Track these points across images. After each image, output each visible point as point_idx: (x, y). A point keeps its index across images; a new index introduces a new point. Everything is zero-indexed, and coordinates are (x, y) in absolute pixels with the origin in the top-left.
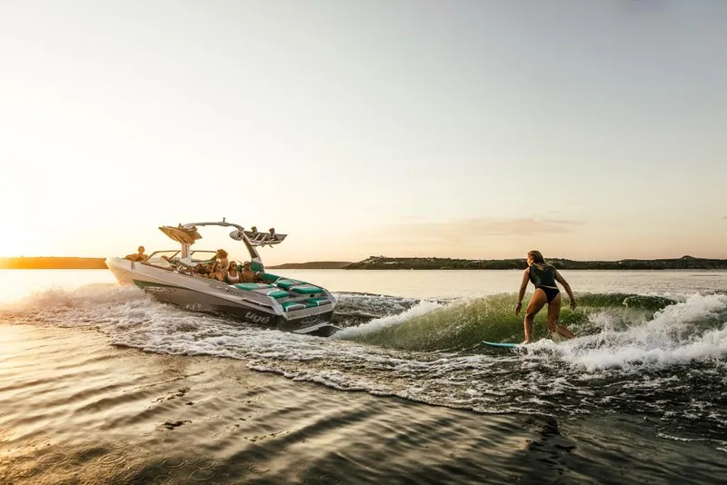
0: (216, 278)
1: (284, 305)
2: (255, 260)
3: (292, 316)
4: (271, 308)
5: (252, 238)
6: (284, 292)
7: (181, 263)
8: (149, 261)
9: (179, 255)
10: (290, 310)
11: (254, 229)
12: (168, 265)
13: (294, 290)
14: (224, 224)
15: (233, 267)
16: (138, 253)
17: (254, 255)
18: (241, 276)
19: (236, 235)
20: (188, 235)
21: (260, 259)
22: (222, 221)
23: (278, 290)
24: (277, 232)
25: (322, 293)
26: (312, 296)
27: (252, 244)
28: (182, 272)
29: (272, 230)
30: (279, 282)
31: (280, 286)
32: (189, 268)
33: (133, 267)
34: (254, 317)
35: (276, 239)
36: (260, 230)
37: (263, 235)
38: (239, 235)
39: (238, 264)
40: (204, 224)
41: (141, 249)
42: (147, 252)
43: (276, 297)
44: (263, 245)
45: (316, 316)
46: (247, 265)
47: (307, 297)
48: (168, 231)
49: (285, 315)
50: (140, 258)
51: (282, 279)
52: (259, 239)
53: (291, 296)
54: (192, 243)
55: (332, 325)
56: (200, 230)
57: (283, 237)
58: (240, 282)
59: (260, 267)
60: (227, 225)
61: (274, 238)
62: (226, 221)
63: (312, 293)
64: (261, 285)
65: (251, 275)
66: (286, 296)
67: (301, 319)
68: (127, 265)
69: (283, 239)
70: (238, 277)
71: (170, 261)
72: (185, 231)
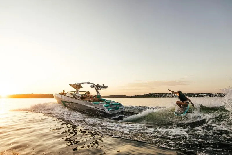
0: (86, 100)
1: (108, 109)
2: (98, 94)
3: (111, 113)
4: (104, 110)
5: (97, 87)
6: (108, 105)
7: (76, 96)
8: (66, 95)
9: (75, 93)
10: (110, 111)
11: (98, 84)
12: (72, 96)
13: (111, 104)
14: (89, 83)
15: (92, 97)
16: (63, 92)
17: (98, 92)
18: (94, 99)
19: (92, 86)
20: (78, 87)
21: (100, 94)
22: (88, 82)
23: (106, 104)
24: (105, 85)
25: (120, 105)
26: (117, 106)
27: (97, 89)
28: (76, 98)
29: (104, 85)
30: (106, 101)
31: (106, 103)
32: (78, 97)
33: (61, 97)
34: (99, 113)
35: (105, 88)
36: (100, 85)
37: (101, 86)
38: (94, 86)
39: (93, 95)
40: (83, 83)
41: (64, 91)
42: (66, 92)
43: (106, 107)
44: (101, 89)
45: (118, 113)
46: (96, 96)
47: (115, 106)
48: (72, 86)
49: (108, 112)
50: (63, 94)
51: (107, 100)
52: (100, 88)
53: (110, 106)
54: (79, 89)
55: (123, 115)
56: (82, 85)
57: (107, 87)
58: (94, 102)
59: (100, 96)
60: (90, 83)
61: (104, 87)
62: (90, 82)
63: (117, 105)
64: (101, 103)
65: (97, 99)
66: (108, 106)
67: (114, 114)
68: (60, 96)
69: (107, 88)
70: (93, 100)
71: (72, 95)
72: (77, 85)
